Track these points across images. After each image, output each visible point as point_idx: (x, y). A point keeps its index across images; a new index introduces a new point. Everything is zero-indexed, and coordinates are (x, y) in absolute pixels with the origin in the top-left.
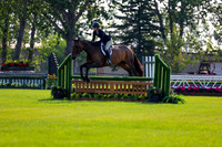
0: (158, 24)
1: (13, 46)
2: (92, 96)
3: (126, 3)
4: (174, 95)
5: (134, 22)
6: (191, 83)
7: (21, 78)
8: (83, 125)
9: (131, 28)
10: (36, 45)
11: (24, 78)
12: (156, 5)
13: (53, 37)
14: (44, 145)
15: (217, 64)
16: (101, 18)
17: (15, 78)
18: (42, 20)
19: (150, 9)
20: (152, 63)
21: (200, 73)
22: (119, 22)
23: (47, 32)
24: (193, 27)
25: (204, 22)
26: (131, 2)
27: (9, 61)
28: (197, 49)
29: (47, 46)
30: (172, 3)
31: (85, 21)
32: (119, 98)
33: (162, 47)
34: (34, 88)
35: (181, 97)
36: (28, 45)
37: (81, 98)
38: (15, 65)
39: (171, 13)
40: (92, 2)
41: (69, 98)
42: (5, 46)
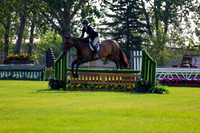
0: (145, 22)
1: (15, 42)
2: (85, 87)
3: (116, 3)
4: (159, 86)
5: (123, 19)
6: (174, 76)
7: (22, 71)
8: (77, 113)
9: (120, 25)
10: (35, 41)
11: (24, 71)
12: (143, 4)
13: (50, 33)
14: (42, 131)
15: (198, 58)
16: (94, 16)
17: (16, 71)
18: (41, 18)
19: (138, 8)
20: (139, 57)
21: (182, 66)
22: (110, 20)
23: (45, 29)
24: (177, 24)
25: (186, 20)
26: (121, 2)
27: (10, 55)
28: (180, 44)
29: (45, 41)
30: (158, 2)
31: (79, 19)
32: (110, 89)
33: (149, 43)
34: (33, 79)
35: (166, 88)
36: (27, 41)
37: (75, 89)
38: (17, 59)
39: (157, 11)
40: (85, 2)
41: (65, 89)
42: (7, 42)
